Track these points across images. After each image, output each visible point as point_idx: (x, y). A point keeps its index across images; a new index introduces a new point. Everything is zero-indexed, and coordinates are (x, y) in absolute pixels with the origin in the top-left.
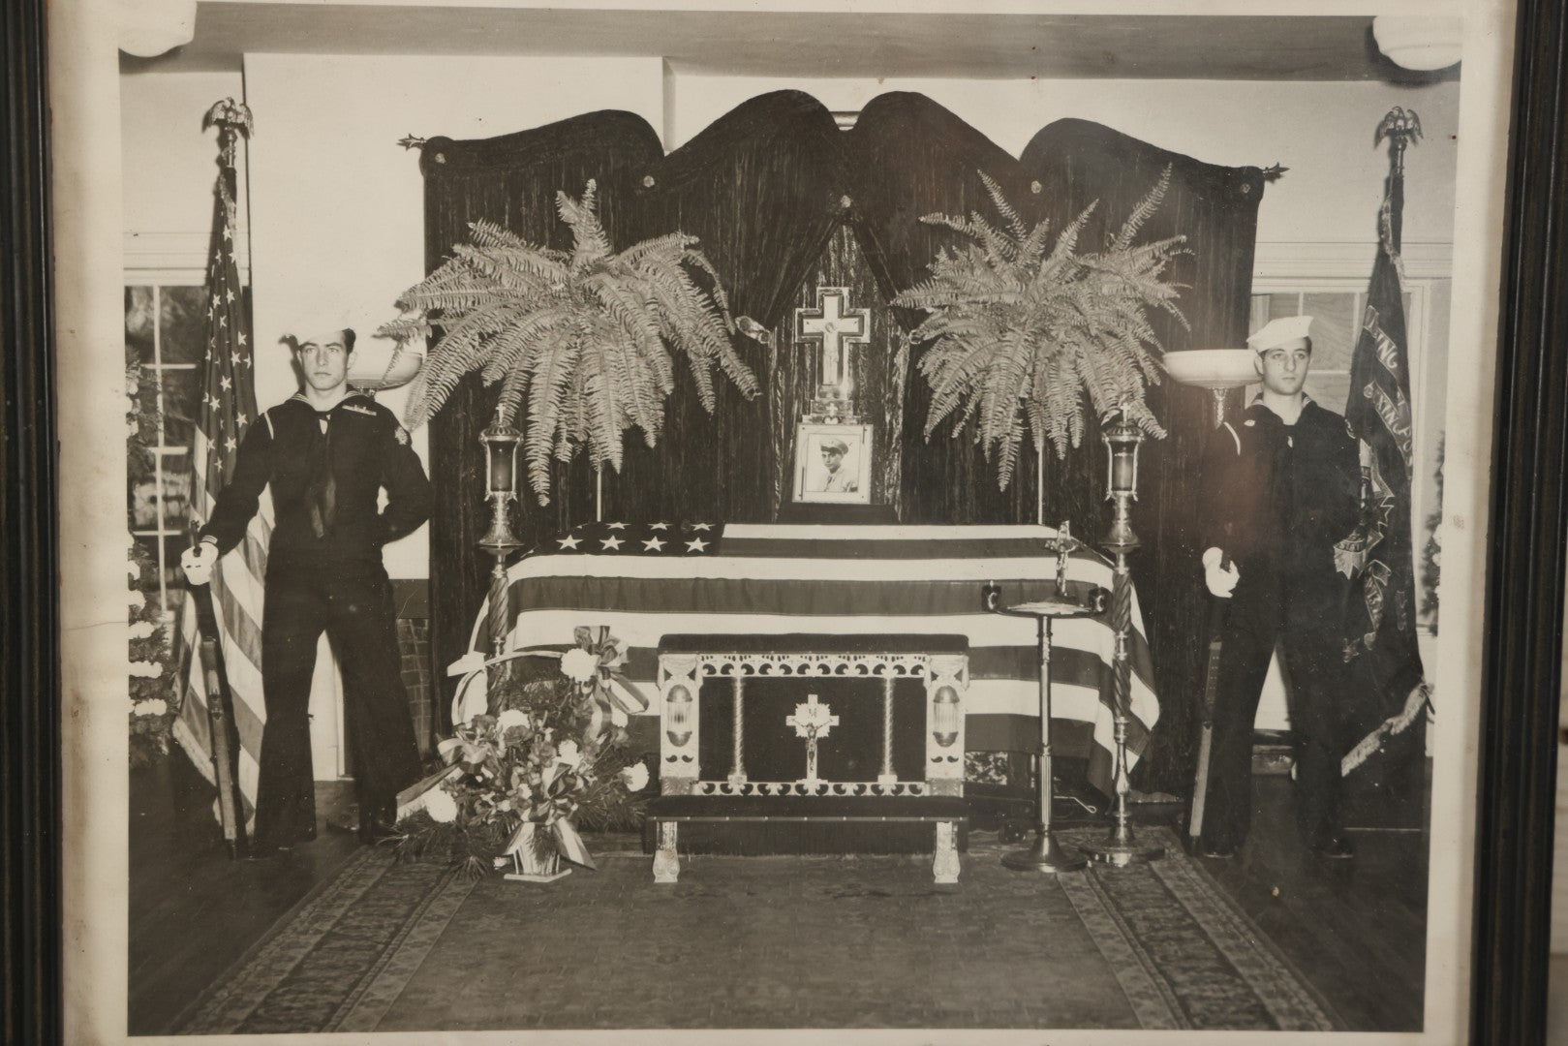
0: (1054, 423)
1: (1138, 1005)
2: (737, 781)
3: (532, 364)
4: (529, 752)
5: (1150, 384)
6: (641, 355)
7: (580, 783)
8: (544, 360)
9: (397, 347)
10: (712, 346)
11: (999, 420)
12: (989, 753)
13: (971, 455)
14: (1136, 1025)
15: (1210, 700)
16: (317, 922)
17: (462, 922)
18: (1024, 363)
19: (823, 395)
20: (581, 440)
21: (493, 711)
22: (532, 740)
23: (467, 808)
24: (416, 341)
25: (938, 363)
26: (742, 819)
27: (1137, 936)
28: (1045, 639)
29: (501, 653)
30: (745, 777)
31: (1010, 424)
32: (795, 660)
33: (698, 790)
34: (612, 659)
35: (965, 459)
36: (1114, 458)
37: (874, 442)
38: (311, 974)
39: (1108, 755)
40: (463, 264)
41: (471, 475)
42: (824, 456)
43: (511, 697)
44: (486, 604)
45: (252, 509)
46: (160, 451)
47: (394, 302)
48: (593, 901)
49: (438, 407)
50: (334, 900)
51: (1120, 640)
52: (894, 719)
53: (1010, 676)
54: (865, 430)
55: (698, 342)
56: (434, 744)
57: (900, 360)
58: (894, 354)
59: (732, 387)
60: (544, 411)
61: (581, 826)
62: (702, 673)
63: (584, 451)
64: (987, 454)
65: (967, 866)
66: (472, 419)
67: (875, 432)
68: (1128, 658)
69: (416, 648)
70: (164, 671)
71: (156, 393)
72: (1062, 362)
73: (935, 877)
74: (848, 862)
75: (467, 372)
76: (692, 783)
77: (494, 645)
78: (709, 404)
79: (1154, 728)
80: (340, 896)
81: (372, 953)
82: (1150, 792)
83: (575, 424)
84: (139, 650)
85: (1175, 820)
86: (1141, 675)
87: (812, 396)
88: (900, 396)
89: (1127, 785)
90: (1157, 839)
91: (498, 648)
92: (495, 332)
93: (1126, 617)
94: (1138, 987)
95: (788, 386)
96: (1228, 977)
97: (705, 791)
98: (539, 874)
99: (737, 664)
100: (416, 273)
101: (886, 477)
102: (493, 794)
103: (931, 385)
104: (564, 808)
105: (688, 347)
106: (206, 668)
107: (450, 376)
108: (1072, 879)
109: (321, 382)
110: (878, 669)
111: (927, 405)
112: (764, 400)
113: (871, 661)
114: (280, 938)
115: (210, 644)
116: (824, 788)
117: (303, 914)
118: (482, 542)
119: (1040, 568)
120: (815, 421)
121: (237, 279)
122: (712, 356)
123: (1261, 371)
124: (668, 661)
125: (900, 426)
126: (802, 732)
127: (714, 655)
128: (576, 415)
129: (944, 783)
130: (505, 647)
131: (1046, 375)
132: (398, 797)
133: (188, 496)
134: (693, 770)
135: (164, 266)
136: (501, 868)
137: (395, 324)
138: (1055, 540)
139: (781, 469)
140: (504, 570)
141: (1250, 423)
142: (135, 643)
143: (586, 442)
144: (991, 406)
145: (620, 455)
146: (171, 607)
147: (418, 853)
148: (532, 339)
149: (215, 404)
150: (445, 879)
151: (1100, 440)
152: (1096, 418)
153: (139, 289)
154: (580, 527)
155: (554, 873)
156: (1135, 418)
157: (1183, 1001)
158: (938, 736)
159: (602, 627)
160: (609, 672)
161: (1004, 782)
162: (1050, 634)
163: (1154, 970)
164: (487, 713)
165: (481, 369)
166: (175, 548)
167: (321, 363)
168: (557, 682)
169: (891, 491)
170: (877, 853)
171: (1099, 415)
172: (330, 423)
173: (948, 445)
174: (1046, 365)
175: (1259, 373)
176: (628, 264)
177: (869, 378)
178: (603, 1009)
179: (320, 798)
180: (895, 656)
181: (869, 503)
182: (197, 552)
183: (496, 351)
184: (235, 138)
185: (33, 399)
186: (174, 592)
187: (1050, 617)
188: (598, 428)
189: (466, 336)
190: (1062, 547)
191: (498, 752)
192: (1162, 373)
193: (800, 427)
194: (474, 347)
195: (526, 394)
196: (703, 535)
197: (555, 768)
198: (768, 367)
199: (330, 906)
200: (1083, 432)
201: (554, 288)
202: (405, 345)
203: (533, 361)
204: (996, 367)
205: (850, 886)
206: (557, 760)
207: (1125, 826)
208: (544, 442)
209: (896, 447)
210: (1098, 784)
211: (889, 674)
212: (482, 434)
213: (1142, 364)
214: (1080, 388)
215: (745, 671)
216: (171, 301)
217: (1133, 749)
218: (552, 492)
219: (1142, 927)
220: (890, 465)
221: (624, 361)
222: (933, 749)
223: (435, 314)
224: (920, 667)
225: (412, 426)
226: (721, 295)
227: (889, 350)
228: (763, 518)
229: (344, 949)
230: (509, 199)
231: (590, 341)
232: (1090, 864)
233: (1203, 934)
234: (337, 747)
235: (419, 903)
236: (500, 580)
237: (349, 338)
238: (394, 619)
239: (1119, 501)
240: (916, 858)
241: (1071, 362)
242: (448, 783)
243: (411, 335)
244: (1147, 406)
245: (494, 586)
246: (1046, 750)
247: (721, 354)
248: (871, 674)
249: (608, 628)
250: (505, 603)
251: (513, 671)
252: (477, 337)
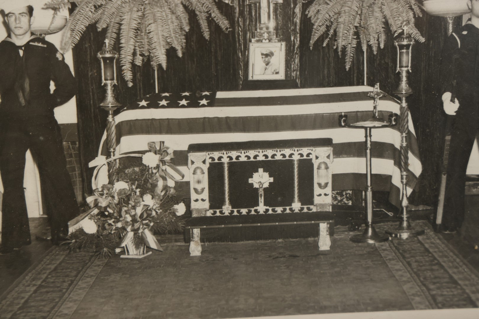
0: (371, 37)
1: (413, 299)
2: (227, 209)
3: (121, 19)
4: (129, 200)
5: (417, 16)
6: (173, 13)
7: (154, 213)
8: (126, 17)
9: (54, 14)
10: (207, 7)
11: (345, 37)
12: (343, 191)
13: (332, 54)
14: (412, 308)
15: (446, 162)
16: (34, 280)
17: (102, 278)
18: (357, 9)
19: (261, 29)
20: (146, 55)
21: (111, 183)
22: (130, 195)
23: (102, 227)
24: (63, 10)
25: (316, 11)
26: (230, 226)
27: (412, 269)
28: (369, 138)
29: (114, 156)
30: (230, 207)
31: (350, 39)
32: (252, 153)
33: (209, 214)
34: (166, 156)
35: (330, 56)
36: (400, 52)
37: (286, 50)
38: (32, 304)
39: (398, 189)
41: (94, 73)
42: (263, 58)
43: (120, 176)
44: (105, 133)
48: (162, 265)
49: (76, 41)
50: (41, 271)
51: (403, 137)
52: (299, 178)
53: (352, 156)
54: (281, 45)
55: (200, 6)
56: (84, 198)
57: (297, 10)
58: (295, 7)
59: (218, 27)
60: (127, 42)
61: (155, 233)
62: (209, 161)
63: (148, 60)
64: (340, 53)
65: (334, 242)
66: (93, 47)
67: (286, 45)
68: (407, 145)
69: (73, 155)
72: (375, 8)
73: (319, 247)
74: (279, 243)
75: (89, 25)
76: (206, 211)
77: (110, 152)
78: (207, 35)
79: (420, 176)
80: (44, 269)
81: (60, 293)
82: (417, 205)
83: (143, 47)
85: (430, 217)
86: (413, 153)
87: (256, 30)
88: (298, 27)
89: (407, 202)
90: (421, 226)
91: (112, 154)
92: (102, 5)
93: (406, 126)
94: (413, 291)
95: (244, 25)
96: (454, 286)
97: (212, 214)
98: (137, 255)
99: (225, 156)
101: (292, 66)
102: (113, 220)
103: (313, 22)
104: (147, 225)
105: (195, 8)
107: (81, 27)
108: (382, 246)
109: (18, 32)
110: (291, 155)
111: (311, 31)
112: (233, 32)
113: (287, 152)
114: (17, 289)
116: (267, 210)
117: (27, 278)
118: (101, 105)
119: (366, 106)
120: (258, 41)
122: (207, 12)
123: (470, 7)
124: (192, 156)
125: (298, 42)
126: (256, 186)
127: (214, 152)
128: (143, 43)
129: (322, 205)
130: (115, 153)
131: (367, 14)
132: (69, 223)
134: (206, 205)
136: (119, 253)
137: (52, 2)
138: (372, 92)
139: (242, 65)
140: (113, 117)
141: (465, 33)
143: (149, 56)
144: (341, 30)
145: (165, 61)
147: (80, 248)
148: (120, 7)
150: (93, 259)
151: (393, 44)
152: (391, 34)
154: (148, 96)
155: (143, 254)
156: (410, 33)
157: (434, 297)
158: (319, 185)
159: (160, 142)
160: (165, 162)
161: (350, 204)
162: (371, 136)
163: (420, 284)
164: (109, 183)
165: (96, 22)
167: (18, 22)
168: (141, 168)
169: (295, 73)
170: (292, 238)
171: (393, 33)
172: (24, 51)
173: (321, 50)
174: (367, 10)
175: (469, 9)
177: (283, 20)
178: (169, 312)
179: (32, 225)
180: (299, 149)
181: (284, 79)
183: (103, 14)
187: (371, 128)
188: (154, 49)
189: (87, 7)
190: (376, 95)
191: (115, 201)
192: (423, 11)
193: (251, 44)
194: (92, 12)
195: (118, 34)
196: (206, 97)
197: (142, 207)
198: (234, 16)
199: (39, 273)
200: (385, 41)
202: (58, 12)
203: (121, 18)
204: (343, 11)
205: (280, 253)
206: (143, 203)
207: (406, 221)
208: (128, 57)
209: (296, 52)
210: (394, 203)
211: (296, 158)
212: (99, 54)
213: (413, 7)
214: (384, 20)
215: (229, 159)
217: (410, 186)
218: (134, 80)
219: (414, 265)
220: (294, 61)
221: (165, 16)
222: (317, 190)
224: (310, 154)
225: (64, 51)
227: (292, 6)
228: (234, 88)
229: (47, 292)
231: (148, 7)
232: (390, 238)
233: (442, 267)
234: (39, 202)
235: (82, 270)
236: (111, 122)
237: (30, 10)
238: (62, 143)
239: (402, 72)
240: (311, 239)
241: (379, 8)
242: (92, 216)
243: (60, 7)
244: (416, 27)
245: (108, 125)
246: (369, 188)
247: (212, 11)
248: (287, 158)
249: (163, 142)
250: (114, 133)
251: (120, 164)
252: (93, 7)
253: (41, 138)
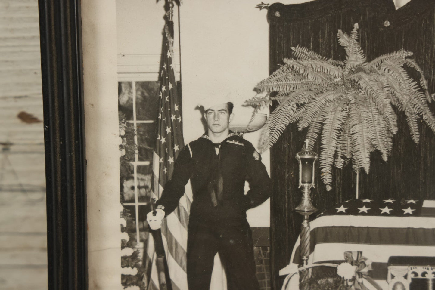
3: (323, 119)
6: (380, 114)
8: (330, 117)
9: (254, 111)
10: (419, 109)
20: (348, 157)
24: (264, 108)
34: (364, 268)
40: (288, 68)
41: (291, 175)
43: (311, 286)
44: (299, 240)
45: (182, 192)
46: (136, 163)
47: (253, 88)
49: (275, 141)
55: (411, 107)
59: (429, 130)
60: (329, 142)
62: (411, 276)
63: (349, 163)
66: (292, 147)
69: (263, 261)
70: (139, 271)
71: (134, 135)
75: (290, 124)
77: (303, 260)
78: (416, 139)
83: (345, 149)
84: (126, 262)
91: (305, 262)
92: (305, 103)
99: (430, 272)
100: (265, 73)
105: (406, 109)
106: (159, 271)
107: (281, 126)
109: (216, 129)
115: (161, 259)
118: (297, 209)
121: (174, 78)
122: (418, 114)
124: (393, 270)
127: (417, 267)
128: (346, 145)
130: (309, 261)
133: (150, 186)
135: (138, 71)
137: (253, 99)
140: (308, 222)
142: (124, 258)
143: (351, 159)
145: (369, 165)
146: (142, 241)
148: (323, 106)
149: (163, 140)
153: (125, 83)
154: (347, 201)
159: (358, 252)
160: (362, 275)
165: (297, 122)
166: (144, 211)
167: (216, 119)
168: (335, 279)
172: (220, 149)
176: (374, 67)
182: (155, 214)
183: (305, 113)
184: (173, 5)
185: (73, 140)
186: (143, 233)
188: (357, 151)
189: (289, 105)
194: (293, 111)
195: (320, 134)
196: (412, 206)
201: (335, 80)
202: (258, 110)
203: (324, 118)
208: (329, 158)
212: (298, 155)
215: (434, 275)
216: (141, 89)
218: (333, 184)
221: (371, 117)
223: (274, 94)
225: (261, 151)
226: (424, 82)
230: (313, 34)
231: (354, 107)
236: (306, 228)
237: (230, 107)
238: (252, 248)
243: (261, 105)
245: (303, 231)
247: (423, 113)
249: (361, 253)
250: (308, 239)
251: (313, 273)
252: (295, 106)
253: (232, 241)
